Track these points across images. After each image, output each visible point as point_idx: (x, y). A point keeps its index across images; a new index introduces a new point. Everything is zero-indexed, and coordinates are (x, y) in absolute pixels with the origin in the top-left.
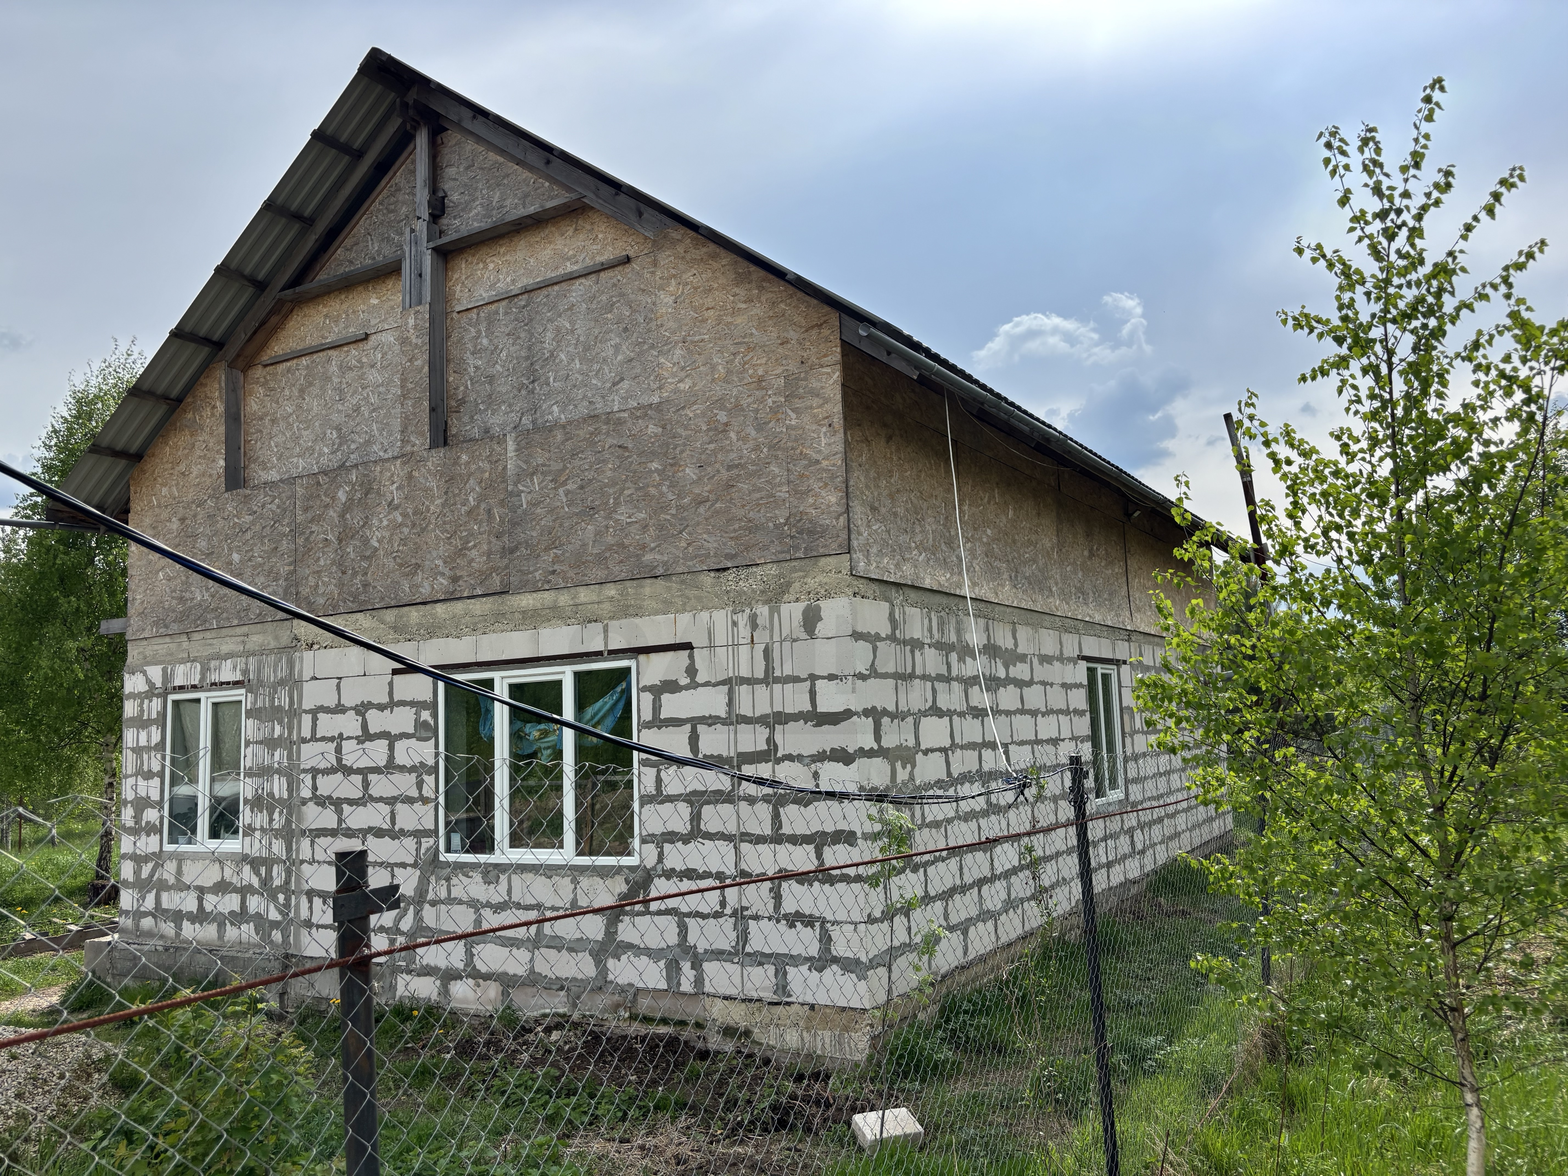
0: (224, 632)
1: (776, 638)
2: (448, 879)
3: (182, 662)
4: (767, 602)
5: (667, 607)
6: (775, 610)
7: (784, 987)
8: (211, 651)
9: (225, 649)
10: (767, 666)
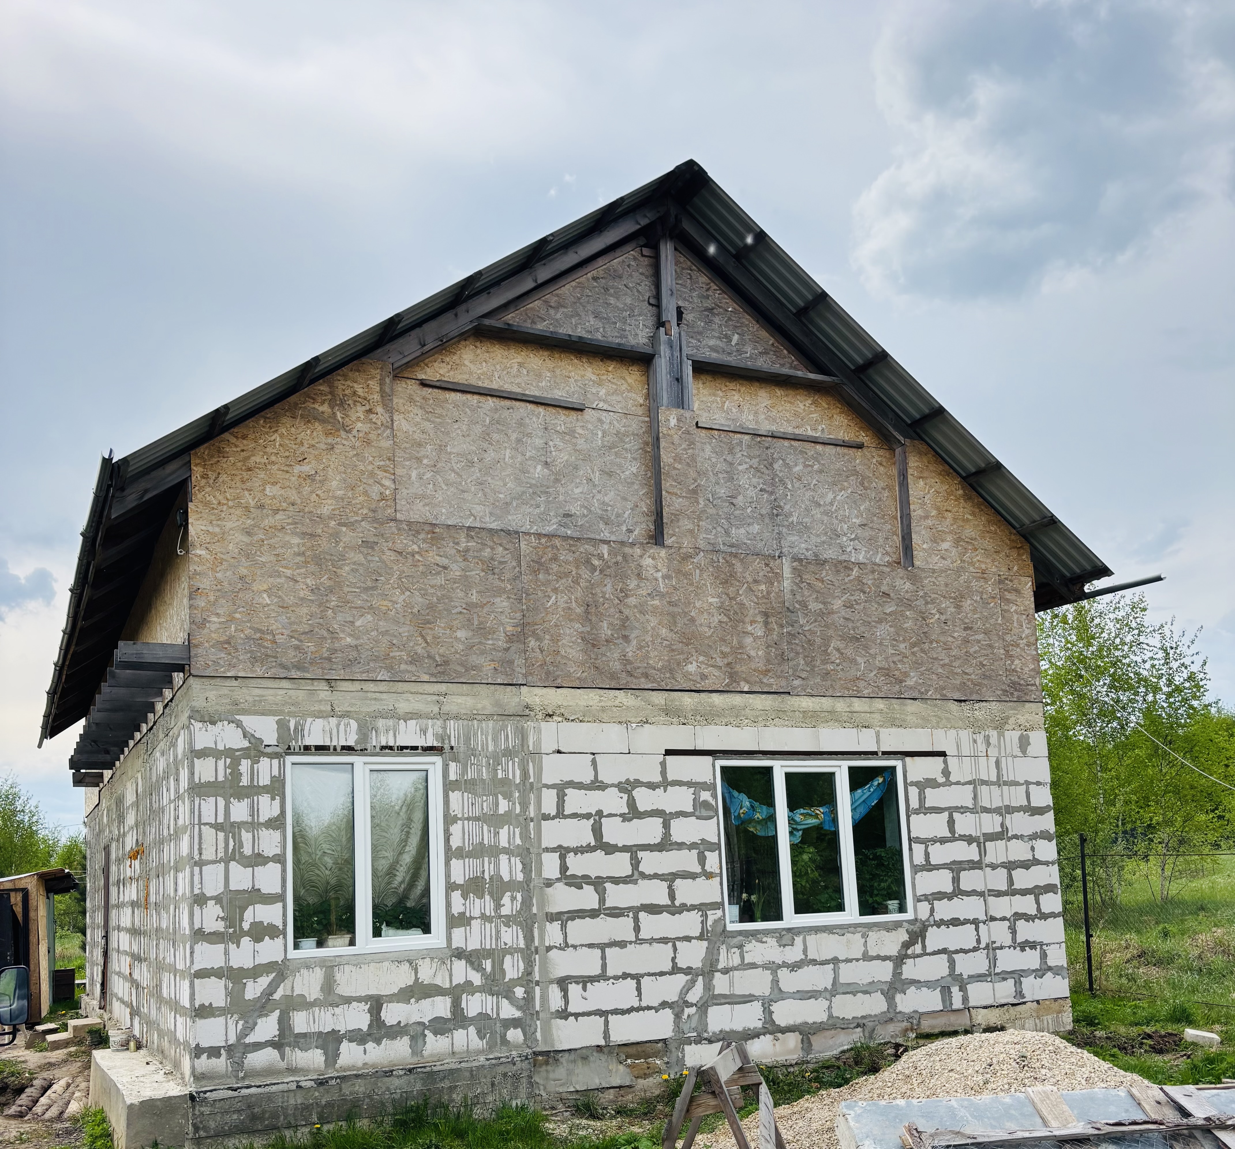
0: (400, 686)
1: (1003, 754)
2: (740, 947)
3: (319, 715)
4: (996, 728)
5: (924, 723)
6: (1001, 735)
7: (1021, 992)
8: (376, 706)
9: (403, 707)
10: (998, 773)
